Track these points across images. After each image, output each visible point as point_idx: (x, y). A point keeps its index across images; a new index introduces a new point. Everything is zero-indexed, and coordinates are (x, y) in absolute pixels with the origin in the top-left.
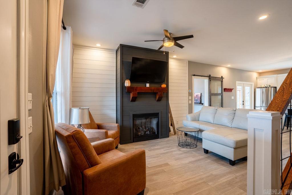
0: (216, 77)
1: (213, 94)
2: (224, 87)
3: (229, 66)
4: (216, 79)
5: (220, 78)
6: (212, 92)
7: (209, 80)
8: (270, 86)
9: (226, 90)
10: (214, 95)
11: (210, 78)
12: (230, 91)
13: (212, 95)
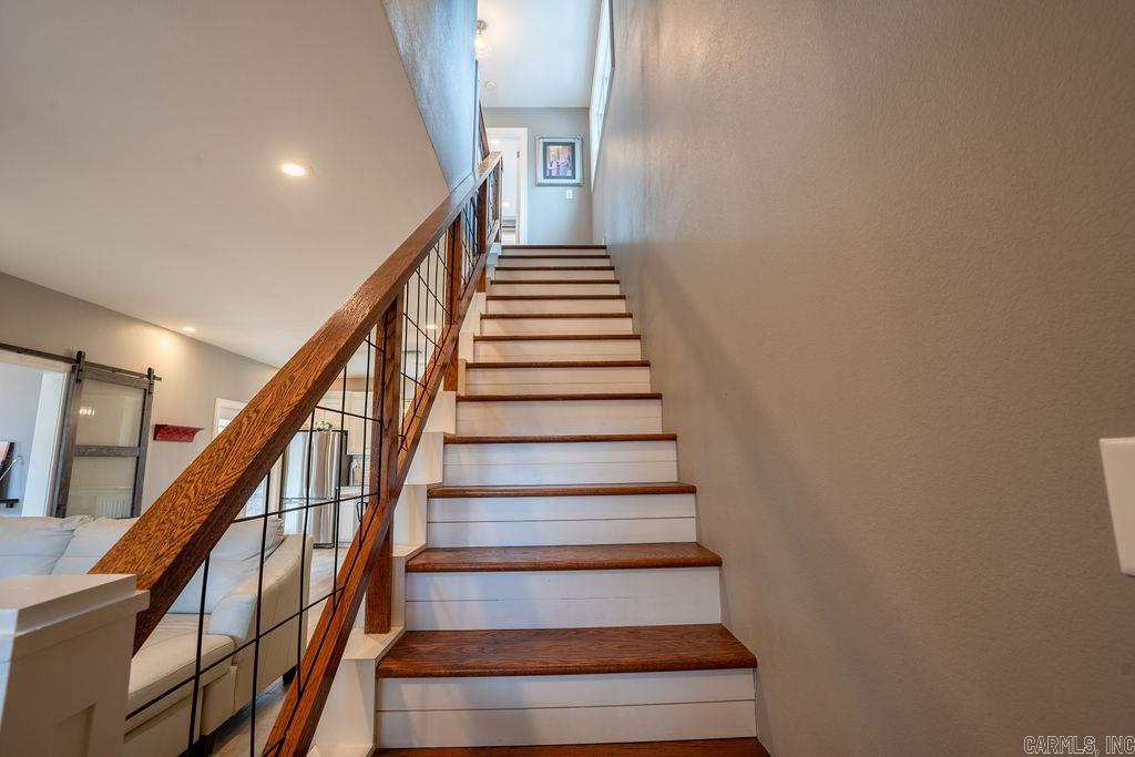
0: (114, 370)
1: (87, 447)
2: (156, 418)
3: (189, 330)
4: (114, 376)
5: (141, 376)
6: (81, 439)
7: (74, 377)
8: (330, 426)
9: (163, 432)
10: (91, 455)
11: (80, 369)
12: (186, 438)
13: (83, 455)
